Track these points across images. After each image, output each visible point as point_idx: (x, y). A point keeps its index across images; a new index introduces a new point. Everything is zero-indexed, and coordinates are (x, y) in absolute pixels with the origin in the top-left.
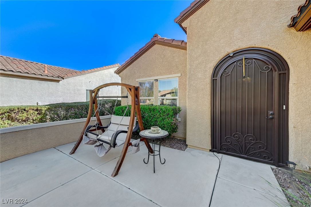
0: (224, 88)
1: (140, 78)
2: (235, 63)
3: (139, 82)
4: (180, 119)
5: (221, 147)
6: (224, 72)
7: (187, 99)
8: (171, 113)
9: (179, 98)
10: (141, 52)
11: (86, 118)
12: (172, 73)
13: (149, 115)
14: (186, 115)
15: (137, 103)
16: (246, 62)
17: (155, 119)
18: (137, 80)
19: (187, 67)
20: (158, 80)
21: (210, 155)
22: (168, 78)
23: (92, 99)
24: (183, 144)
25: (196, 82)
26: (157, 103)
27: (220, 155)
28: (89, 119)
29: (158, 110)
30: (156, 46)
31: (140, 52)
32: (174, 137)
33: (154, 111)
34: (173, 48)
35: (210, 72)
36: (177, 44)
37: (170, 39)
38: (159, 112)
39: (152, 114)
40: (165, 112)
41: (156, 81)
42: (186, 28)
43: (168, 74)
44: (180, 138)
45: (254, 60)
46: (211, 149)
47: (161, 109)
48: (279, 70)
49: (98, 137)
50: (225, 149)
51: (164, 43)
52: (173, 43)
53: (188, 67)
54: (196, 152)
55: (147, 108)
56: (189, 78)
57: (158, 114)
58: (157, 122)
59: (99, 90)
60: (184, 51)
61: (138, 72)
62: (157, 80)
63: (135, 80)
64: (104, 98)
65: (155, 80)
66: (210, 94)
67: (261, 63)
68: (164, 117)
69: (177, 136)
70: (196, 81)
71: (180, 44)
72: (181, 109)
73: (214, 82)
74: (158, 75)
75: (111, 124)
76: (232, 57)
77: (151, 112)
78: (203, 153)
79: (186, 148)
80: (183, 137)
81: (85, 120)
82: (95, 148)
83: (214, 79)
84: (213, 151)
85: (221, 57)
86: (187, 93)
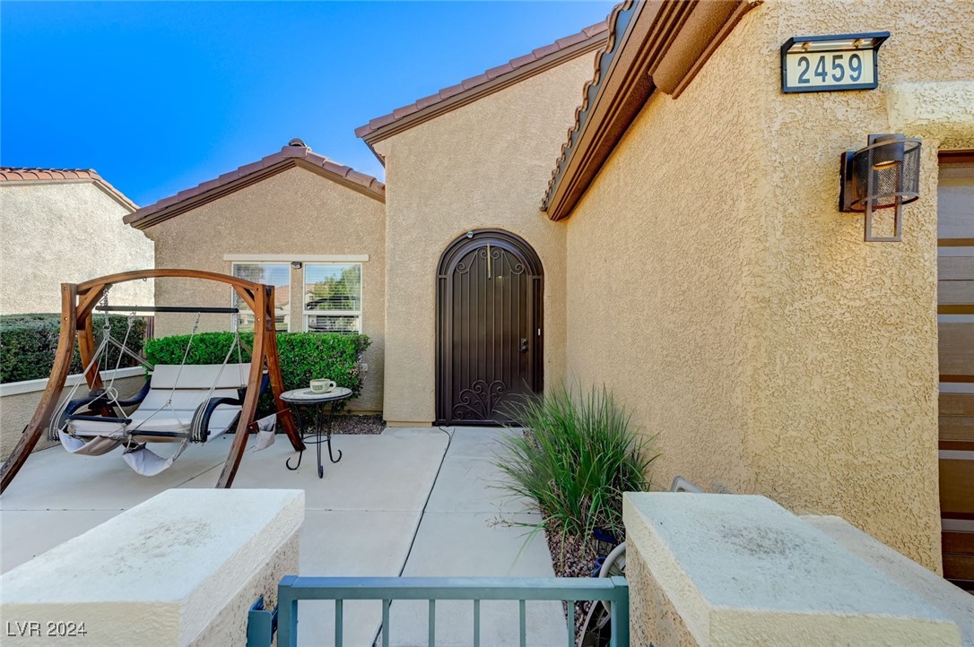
0: (458, 298)
1: (239, 252)
2: (476, 252)
3: (233, 263)
4: (366, 365)
5: (453, 412)
6: (458, 266)
7: (386, 317)
8: (350, 350)
9: (364, 314)
10: (246, 176)
11: (47, 379)
12: (346, 250)
13: (287, 357)
14: (383, 353)
15: (269, 326)
16: (491, 254)
17: (306, 368)
18: (227, 257)
19: (386, 245)
20: (304, 264)
21: (435, 432)
22: (334, 262)
23: (74, 315)
24: (374, 423)
25: (407, 281)
26: (300, 327)
27: (452, 428)
28: (62, 380)
29: (314, 344)
30: (296, 171)
31: (241, 175)
32: (349, 411)
33: (302, 346)
34: (348, 189)
35: (434, 263)
36: (360, 183)
37: (342, 165)
38: (318, 348)
39: (297, 356)
40: (334, 348)
41: (299, 266)
42: (384, 157)
43: (334, 251)
44: (365, 414)
45: (503, 251)
46: (434, 420)
47: (324, 342)
48: (534, 274)
49: (131, 427)
50: (459, 416)
51: (322, 171)
52: (349, 178)
53: (388, 244)
54: (406, 432)
55: (282, 339)
56: (391, 270)
57: (315, 355)
58: (311, 373)
59: (108, 285)
60: (376, 202)
61: (230, 234)
62: (301, 264)
63: (220, 258)
64: (139, 314)
65: (294, 263)
66: (433, 307)
67: (512, 258)
68: (330, 360)
69: (359, 409)
70: (407, 278)
71: (367, 184)
72: (369, 341)
73: (440, 283)
74: (302, 252)
75: (150, 391)
76: (472, 240)
77: (293, 349)
78: (420, 431)
79: (382, 430)
80: (374, 408)
81: (41, 384)
82: (125, 457)
83: (441, 276)
84: (440, 425)
85: (454, 237)
86: (386, 305)
